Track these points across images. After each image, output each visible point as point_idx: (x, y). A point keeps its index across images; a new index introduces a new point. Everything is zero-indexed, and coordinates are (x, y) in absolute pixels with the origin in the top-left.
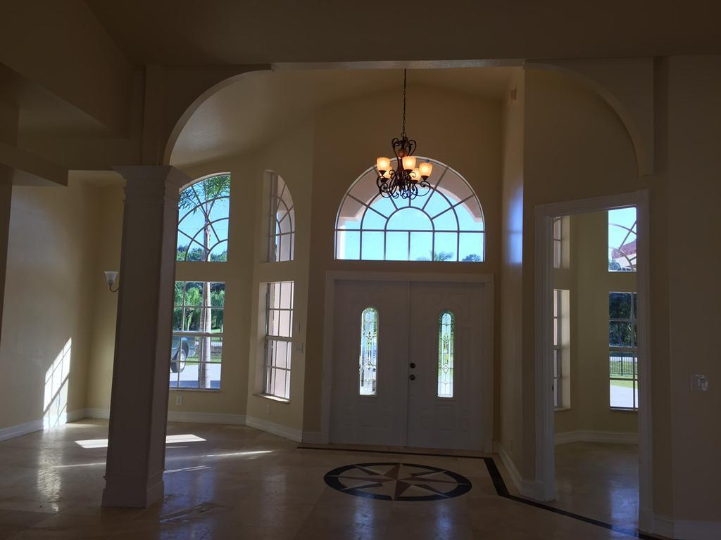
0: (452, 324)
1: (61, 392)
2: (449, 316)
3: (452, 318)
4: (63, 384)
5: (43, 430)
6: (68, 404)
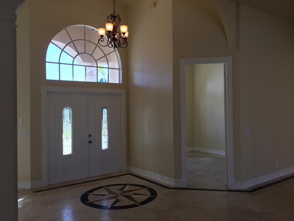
2: (106, 110)
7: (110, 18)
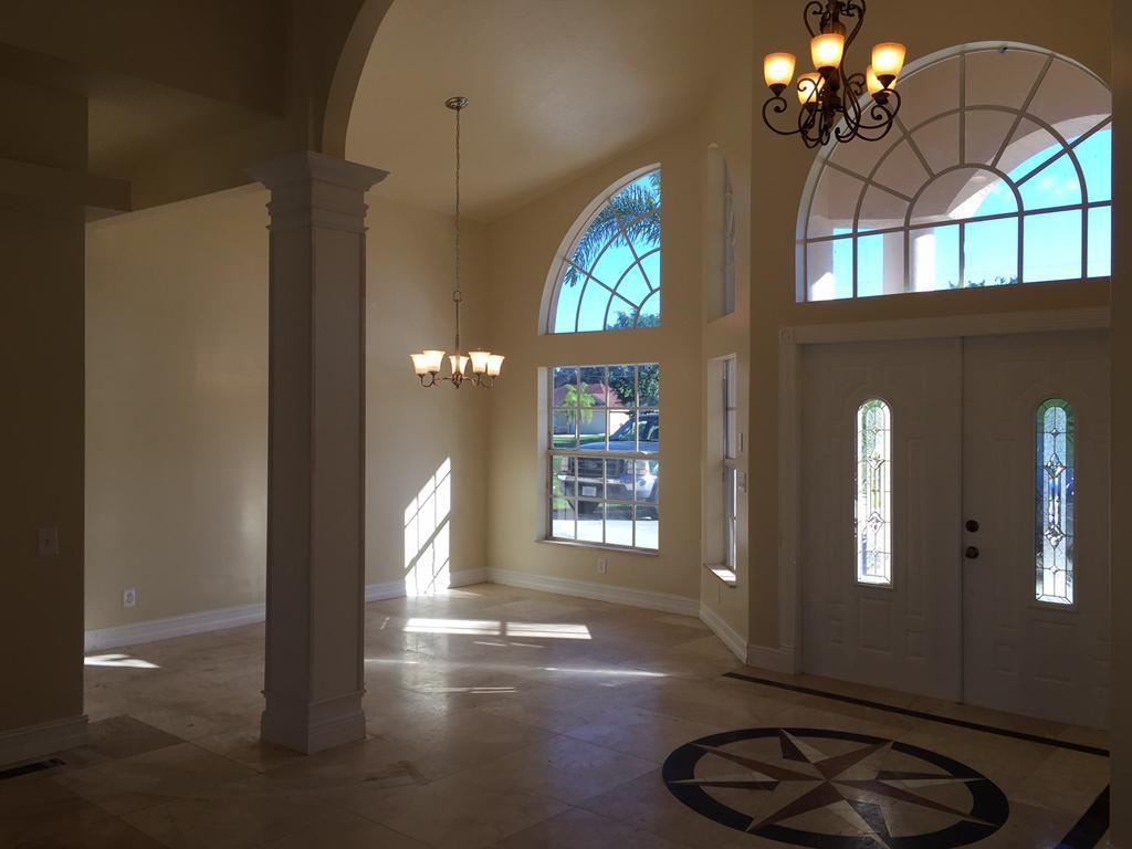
0: (1068, 432)
1: (435, 540)
2: (1061, 413)
3: (1068, 416)
4: (438, 529)
5: (405, 596)
6: (452, 558)
7: (815, 13)
